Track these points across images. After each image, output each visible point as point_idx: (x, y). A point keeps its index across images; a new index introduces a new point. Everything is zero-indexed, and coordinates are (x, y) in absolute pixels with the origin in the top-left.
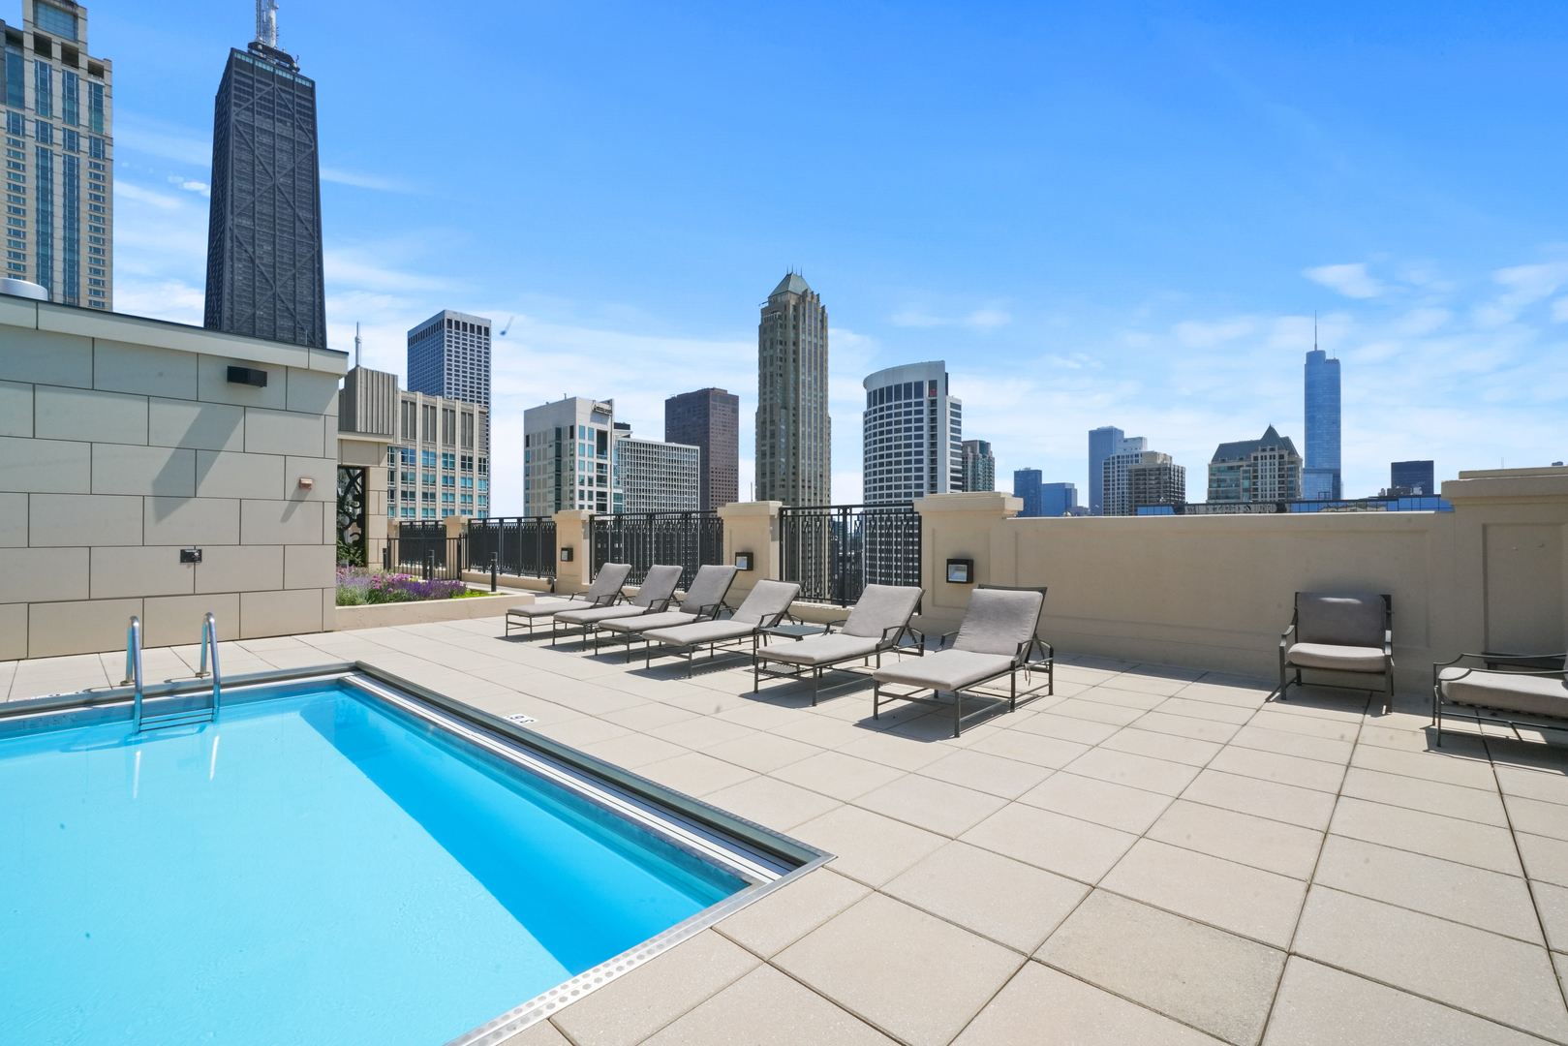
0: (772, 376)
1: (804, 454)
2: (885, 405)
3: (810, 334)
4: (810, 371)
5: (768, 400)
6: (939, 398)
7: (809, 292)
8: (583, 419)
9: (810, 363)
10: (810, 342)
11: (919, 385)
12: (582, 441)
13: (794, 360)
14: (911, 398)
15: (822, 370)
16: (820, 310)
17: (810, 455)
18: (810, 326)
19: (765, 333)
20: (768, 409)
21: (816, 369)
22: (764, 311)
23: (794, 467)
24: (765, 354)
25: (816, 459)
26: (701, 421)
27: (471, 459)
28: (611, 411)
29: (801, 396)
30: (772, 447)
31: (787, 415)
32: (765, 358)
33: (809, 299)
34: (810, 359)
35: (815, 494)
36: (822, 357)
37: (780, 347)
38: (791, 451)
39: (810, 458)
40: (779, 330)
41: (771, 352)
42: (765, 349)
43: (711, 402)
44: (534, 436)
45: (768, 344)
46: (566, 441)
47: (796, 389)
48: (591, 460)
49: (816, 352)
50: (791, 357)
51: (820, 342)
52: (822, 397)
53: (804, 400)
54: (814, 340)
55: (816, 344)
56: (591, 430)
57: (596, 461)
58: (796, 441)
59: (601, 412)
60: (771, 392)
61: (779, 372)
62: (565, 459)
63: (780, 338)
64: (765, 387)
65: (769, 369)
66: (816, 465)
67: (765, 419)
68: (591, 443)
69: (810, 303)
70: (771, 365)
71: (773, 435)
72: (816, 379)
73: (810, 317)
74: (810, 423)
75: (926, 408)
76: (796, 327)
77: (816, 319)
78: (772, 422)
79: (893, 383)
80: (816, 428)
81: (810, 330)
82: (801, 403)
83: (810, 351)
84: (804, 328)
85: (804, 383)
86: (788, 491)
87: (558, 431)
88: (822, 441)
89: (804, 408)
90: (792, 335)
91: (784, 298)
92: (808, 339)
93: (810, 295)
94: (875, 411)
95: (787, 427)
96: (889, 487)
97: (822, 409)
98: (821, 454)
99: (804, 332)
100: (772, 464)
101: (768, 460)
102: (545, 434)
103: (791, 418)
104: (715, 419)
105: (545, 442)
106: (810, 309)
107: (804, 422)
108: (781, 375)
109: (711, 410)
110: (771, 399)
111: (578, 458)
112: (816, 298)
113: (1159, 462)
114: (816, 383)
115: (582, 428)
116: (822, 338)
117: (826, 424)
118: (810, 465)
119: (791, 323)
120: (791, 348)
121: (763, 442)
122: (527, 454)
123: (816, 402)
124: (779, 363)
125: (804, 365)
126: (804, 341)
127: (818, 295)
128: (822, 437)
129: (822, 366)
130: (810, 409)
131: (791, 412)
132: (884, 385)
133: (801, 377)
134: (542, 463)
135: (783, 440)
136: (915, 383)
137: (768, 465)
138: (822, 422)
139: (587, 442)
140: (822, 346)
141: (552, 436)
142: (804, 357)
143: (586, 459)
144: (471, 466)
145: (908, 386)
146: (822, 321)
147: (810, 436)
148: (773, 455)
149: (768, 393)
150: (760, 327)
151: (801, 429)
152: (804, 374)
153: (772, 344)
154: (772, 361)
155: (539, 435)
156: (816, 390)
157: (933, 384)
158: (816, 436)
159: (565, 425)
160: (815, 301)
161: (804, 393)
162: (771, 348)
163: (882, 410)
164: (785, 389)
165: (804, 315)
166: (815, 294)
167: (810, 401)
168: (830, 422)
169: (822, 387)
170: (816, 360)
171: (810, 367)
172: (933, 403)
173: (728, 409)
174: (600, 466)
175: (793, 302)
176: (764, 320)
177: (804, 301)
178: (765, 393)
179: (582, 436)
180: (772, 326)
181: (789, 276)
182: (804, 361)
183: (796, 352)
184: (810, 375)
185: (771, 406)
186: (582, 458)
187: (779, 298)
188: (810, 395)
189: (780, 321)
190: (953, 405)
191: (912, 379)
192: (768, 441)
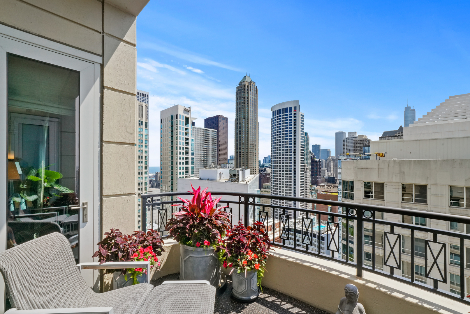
0: (240, 108)
1: (250, 134)
2: (279, 115)
4: (252, 107)
5: (239, 116)
6: (297, 112)
7: (252, 81)
8: (181, 112)
9: (252, 104)
10: (252, 98)
11: (290, 108)
12: (180, 120)
13: (247, 103)
14: (288, 112)
15: (256, 107)
16: (255, 88)
17: (252, 134)
18: (252, 92)
19: (238, 95)
20: (239, 119)
21: (254, 106)
22: (237, 88)
23: (247, 138)
24: (238, 101)
25: (254, 136)
26: (216, 126)
27: (142, 122)
28: (190, 111)
29: (249, 115)
30: (240, 131)
31: (245, 121)
32: (238, 103)
33: (252, 83)
34: (252, 103)
35: (254, 147)
36: (256, 103)
37: (243, 99)
38: (246, 133)
39: (252, 135)
40: (243, 93)
41: (240, 101)
43: (219, 119)
44: (164, 119)
45: (239, 98)
46: (175, 120)
47: (248, 113)
49: (254, 101)
50: (246, 102)
51: (255, 98)
52: (256, 116)
54: (254, 97)
55: (254, 98)
56: (183, 116)
57: (185, 127)
58: (248, 130)
59: (187, 111)
60: (240, 114)
61: (242, 107)
62: (175, 126)
63: (243, 96)
64: (238, 112)
65: (239, 106)
66: (254, 137)
67: (238, 122)
68: (183, 121)
69: (252, 85)
71: (240, 127)
72: (254, 110)
73: (252, 89)
74: (252, 124)
75: (293, 116)
76: (248, 93)
77: (254, 90)
78: (240, 123)
79: (281, 108)
80: (254, 125)
81: (252, 94)
82: (249, 117)
83: (252, 100)
84: (250, 93)
85: (250, 111)
86: (245, 146)
87: (172, 117)
88: (256, 130)
89: (250, 119)
90: (246, 95)
91: (244, 83)
92: (252, 97)
93: (252, 82)
94: (275, 118)
95: (245, 125)
96: (280, 142)
97: (256, 120)
98: (256, 134)
99: (250, 94)
100: (240, 137)
102: (168, 118)
103: (246, 122)
104: (220, 125)
105: (168, 121)
106: (252, 87)
107: (250, 123)
108: (243, 108)
109: (219, 122)
111: (179, 126)
112: (254, 83)
113: (364, 138)
114: (254, 111)
115: (180, 115)
116: (256, 96)
117: (257, 124)
118: (252, 137)
119: (246, 91)
120: (246, 99)
121: (237, 130)
122: (161, 126)
123: (254, 117)
124: (242, 104)
125: (250, 105)
126: (250, 97)
127: (255, 83)
128: (256, 129)
129: (256, 105)
130: (252, 120)
131: (246, 120)
132: (278, 109)
133: (250, 109)
134: (167, 128)
135: (244, 129)
136: (289, 108)
137: (239, 137)
138: (256, 124)
139: (182, 120)
140: (256, 99)
141: (170, 118)
142: (250, 102)
143: (182, 126)
144: (142, 124)
145: (287, 109)
146: (256, 91)
147: (252, 128)
148: (240, 134)
149: (239, 114)
150: (236, 93)
151: (249, 126)
152: (250, 108)
153: (240, 98)
154: (240, 103)
155: (166, 119)
156: (254, 113)
157: (295, 108)
158: (254, 128)
159: (175, 115)
160: (254, 84)
161: (250, 114)
162: (240, 99)
163: (278, 117)
164: (244, 113)
165: (250, 89)
166: (254, 82)
167: (252, 117)
168: (258, 124)
169: (256, 112)
170: (254, 104)
171: (252, 106)
172: (295, 114)
173: (225, 122)
174: (186, 129)
175: (247, 85)
176: (237, 91)
177: (250, 84)
178: (238, 114)
179: (180, 118)
180: (240, 92)
181: (245, 76)
182: (250, 104)
183: (248, 101)
184: (252, 108)
185: (240, 118)
186: (180, 126)
187: (242, 83)
188: (252, 115)
189: (243, 91)
190: (302, 115)
191: (288, 106)
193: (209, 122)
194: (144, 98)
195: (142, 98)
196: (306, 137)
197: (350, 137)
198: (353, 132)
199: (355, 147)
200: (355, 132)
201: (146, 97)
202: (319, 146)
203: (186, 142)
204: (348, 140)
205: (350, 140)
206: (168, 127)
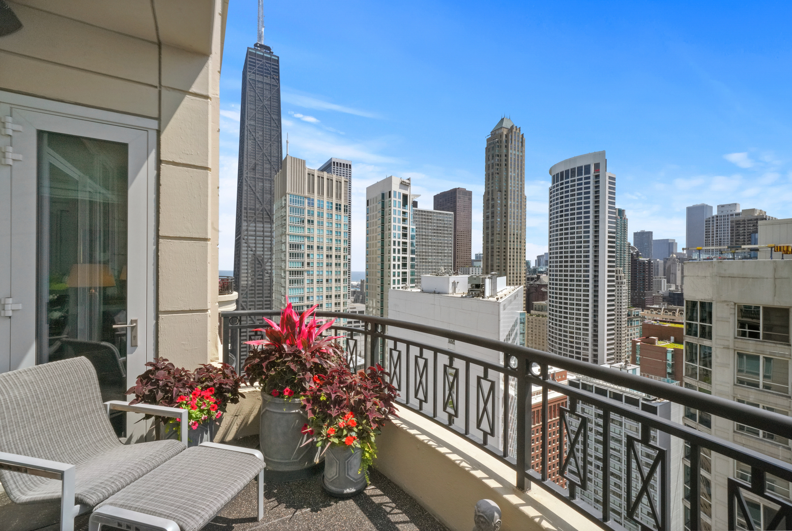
0: (493, 174)
1: (511, 216)
2: (564, 181)
3: (515, 150)
4: (514, 170)
5: (490, 187)
6: (601, 174)
7: (514, 126)
8: (396, 187)
9: (515, 166)
10: (515, 154)
11: (588, 168)
12: (395, 199)
13: (506, 165)
14: (582, 175)
15: (521, 170)
16: (521, 136)
17: (514, 217)
18: (515, 145)
19: (489, 151)
20: (490, 193)
21: (518, 169)
22: (488, 140)
23: (505, 223)
24: (489, 163)
25: (517, 219)
26: (452, 205)
27: (340, 205)
28: (410, 184)
29: (509, 184)
30: (493, 213)
31: (501, 195)
32: (489, 165)
33: (514, 130)
34: (515, 164)
35: (517, 238)
36: (522, 162)
37: (497, 158)
38: (504, 215)
39: (514, 219)
40: (497, 149)
41: (493, 161)
42: (489, 160)
43: (458, 195)
44: (371, 200)
45: (491, 157)
46: (387, 200)
47: (507, 181)
48: (399, 209)
49: (518, 160)
50: (504, 163)
51: (520, 154)
52: (521, 185)
53: (511, 186)
54: (517, 153)
55: (518, 156)
56: (399, 193)
57: (402, 210)
58: (507, 209)
59: (405, 185)
60: (492, 183)
61: (497, 172)
62: (386, 209)
63: (497, 153)
64: (489, 181)
65: (491, 171)
66: (518, 222)
67: (489, 198)
68: (399, 200)
69: (515, 132)
70: (493, 168)
71: (493, 206)
72: (518, 175)
73: (515, 140)
74: (514, 199)
75: (592, 180)
76: (506, 147)
77: (518, 141)
78: (493, 199)
79: (569, 167)
80: (518, 202)
81: (515, 148)
82: (509, 188)
83: (515, 159)
84: (511, 147)
85: (511, 177)
86: (501, 237)
87: (383, 195)
88: (521, 209)
89: (511, 191)
90: (504, 151)
91: (500, 131)
92: (514, 152)
93: (515, 128)
94: (557, 186)
95: (501, 202)
96: (567, 229)
97: (521, 191)
98: (521, 216)
99: (511, 149)
100: (492, 222)
101: (490, 220)
102: (376, 198)
103: (504, 197)
104: (460, 203)
105: (376, 202)
106: (515, 136)
107: (511, 198)
108: (498, 174)
109: (457, 199)
110: (492, 187)
111: (393, 208)
112: (518, 129)
113: (756, 215)
114: (518, 177)
115: (395, 192)
116: (522, 152)
117: (523, 200)
118: (514, 222)
119: (504, 144)
120: (504, 158)
121: (488, 211)
122: (367, 209)
123: (518, 187)
124: (497, 167)
125: (511, 167)
126: (511, 154)
127: (520, 128)
128: (521, 207)
129: (521, 167)
130: (514, 192)
131: (504, 193)
132: (563, 169)
133: (510, 174)
134: (375, 213)
135: (499, 209)
136: (585, 166)
137: (490, 223)
138: (521, 199)
139: (397, 200)
140: (522, 156)
141: (380, 198)
142: (511, 163)
143: (397, 209)
144: (340, 209)
145: (580, 169)
146: (522, 142)
147: (514, 206)
148: (493, 217)
149: (490, 184)
150: (486, 148)
151: (509, 202)
152: (511, 172)
153: (493, 156)
154: (493, 166)
155: (373, 199)
156: (518, 180)
157: (597, 166)
158: (518, 206)
159: (386, 191)
160: (518, 131)
161: (511, 183)
162: (492, 159)
163: (562, 184)
164: (500, 181)
165: (512, 139)
166: (518, 127)
167: (514, 187)
168: (526, 199)
169: (521, 179)
170: (518, 165)
171: (515, 168)
172: (597, 177)
173: (466, 199)
174: (404, 213)
175: (505, 133)
176: (488, 145)
177: (512, 132)
178: (489, 184)
179: (395, 196)
180: (493, 147)
181: (502, 119)
182: (511, 165)
183: (506, 160)
184: (515, 172)
185: (492, 191)
186: (395, 208)
187: (497, 132)
188: (514, 183)
189: (498, 144)
190: (610, 178)
191: (583, 163)
192: (490, 210)
193: (441, 200)
194: (345, 171)
195: (342, 170)
196: (621, 218)
197: (722, 214)
198: (730, 205)
199: (734, 234)
200: (736, 204)
201: (348, 169)
202: (650, 233)
203: (403, 233)
204: (717, 220)
205: (720, 220)
206: (376, 211)
